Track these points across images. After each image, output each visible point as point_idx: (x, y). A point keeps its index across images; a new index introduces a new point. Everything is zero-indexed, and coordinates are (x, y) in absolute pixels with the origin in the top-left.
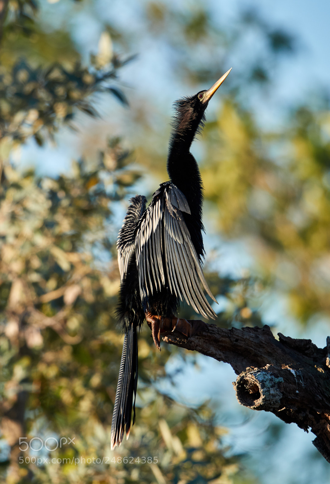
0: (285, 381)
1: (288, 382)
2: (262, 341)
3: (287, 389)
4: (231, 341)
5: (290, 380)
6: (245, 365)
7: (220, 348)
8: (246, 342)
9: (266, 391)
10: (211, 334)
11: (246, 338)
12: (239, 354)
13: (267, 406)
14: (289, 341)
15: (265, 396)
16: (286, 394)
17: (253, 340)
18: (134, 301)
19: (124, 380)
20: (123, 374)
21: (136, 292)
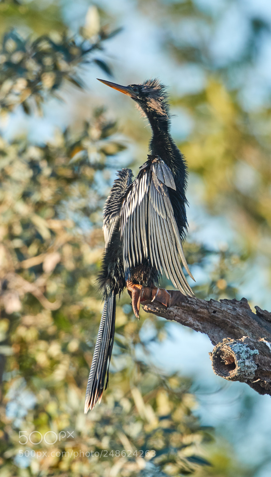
0: (260, 353)
1: (263, 354)
2: (240, 314)
3: (262, 361)
4: (209, 313)
5: (265, 353)
6: (222, 337)
7: (198, 319)
8: (223, 314)
9: (241, 363)
10: (189, 305)
11: (224, 310)
12: (216, 325)
13: (242, 377)
14: (265, 314)
15: (240, 367)
16: (260, 366)
17: (230, 312)
18: (117, 269)
19: (102, 346)
20: (101, 339)
21: (119, 261)
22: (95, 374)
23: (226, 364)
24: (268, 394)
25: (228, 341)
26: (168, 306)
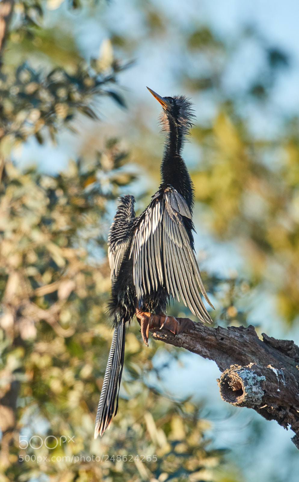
0: (267, 379)
2: (247, 341)
3: (269, 387)
4: (217, 340)
5: (272, 379)
6: (229, 363)
7: (206, 346)
8: (231, 341)
9: (248, 389)
10: (198, 332)
11: (231, 337)
12: (224, 352)
13: (249, 403)
14: (272, 341)
15: (247, 393)
16: (267, 392)
17: (238, 339)
18: (126, 297)
19: (112, 373)
20: (111, 367)
21: (128, 289)
22: (105, 400)
23: (233, 390)
24: (274, 420)
25: (236, 368)
26: (176, 334)
